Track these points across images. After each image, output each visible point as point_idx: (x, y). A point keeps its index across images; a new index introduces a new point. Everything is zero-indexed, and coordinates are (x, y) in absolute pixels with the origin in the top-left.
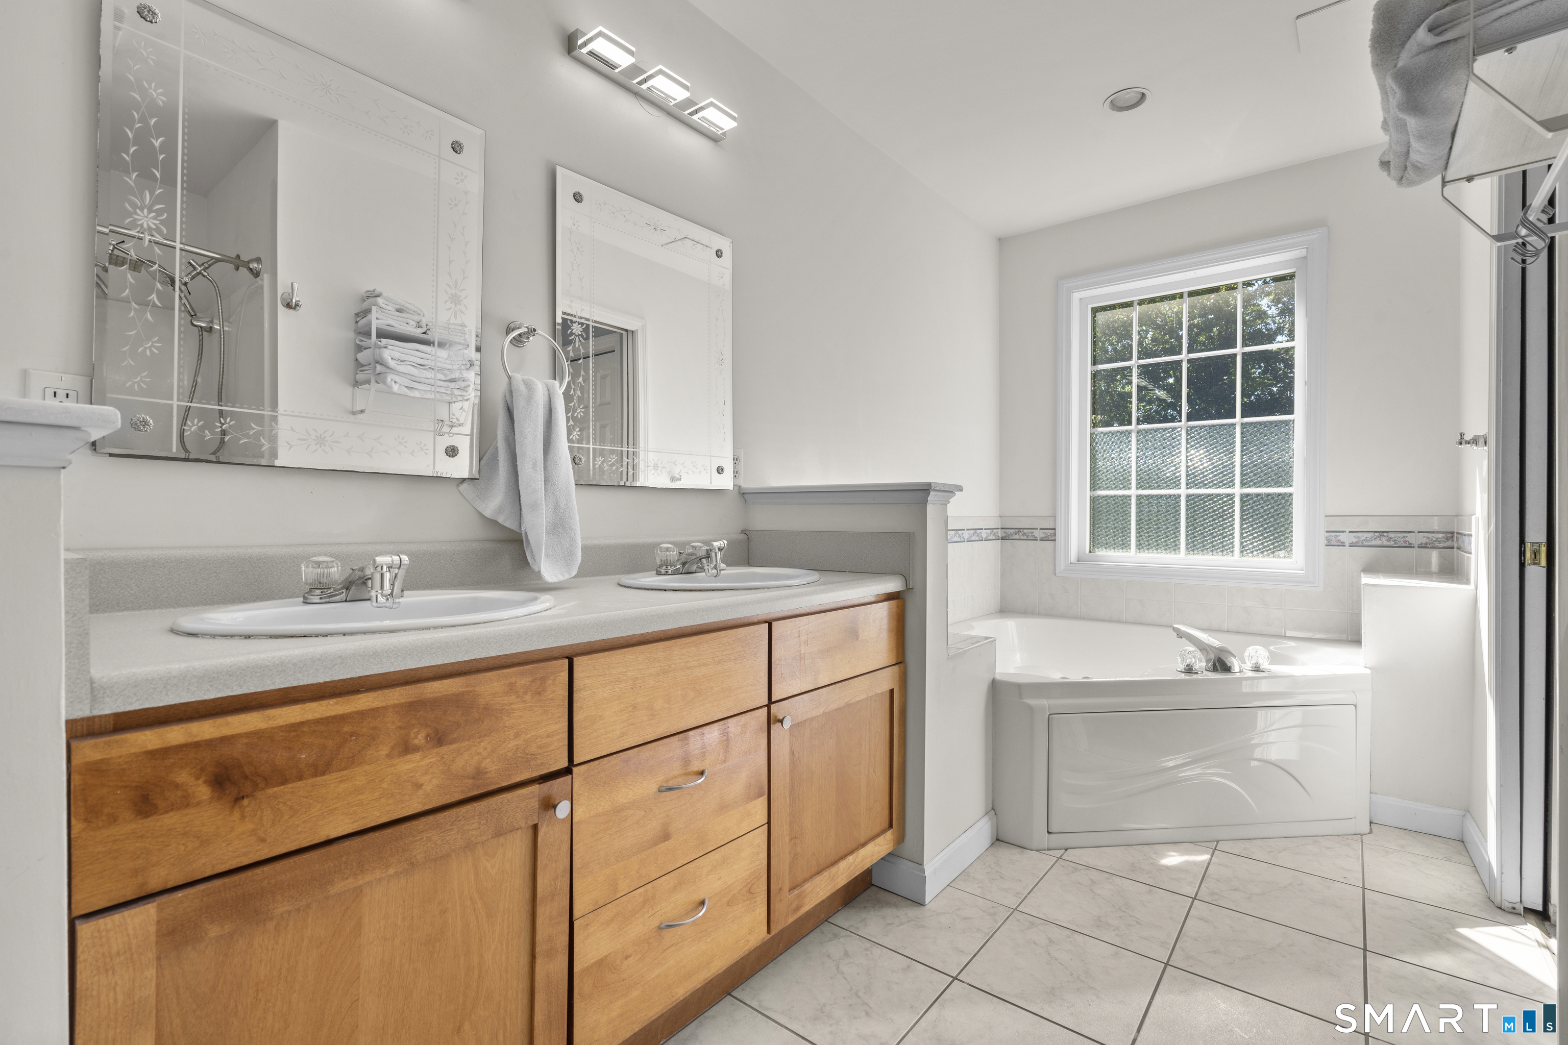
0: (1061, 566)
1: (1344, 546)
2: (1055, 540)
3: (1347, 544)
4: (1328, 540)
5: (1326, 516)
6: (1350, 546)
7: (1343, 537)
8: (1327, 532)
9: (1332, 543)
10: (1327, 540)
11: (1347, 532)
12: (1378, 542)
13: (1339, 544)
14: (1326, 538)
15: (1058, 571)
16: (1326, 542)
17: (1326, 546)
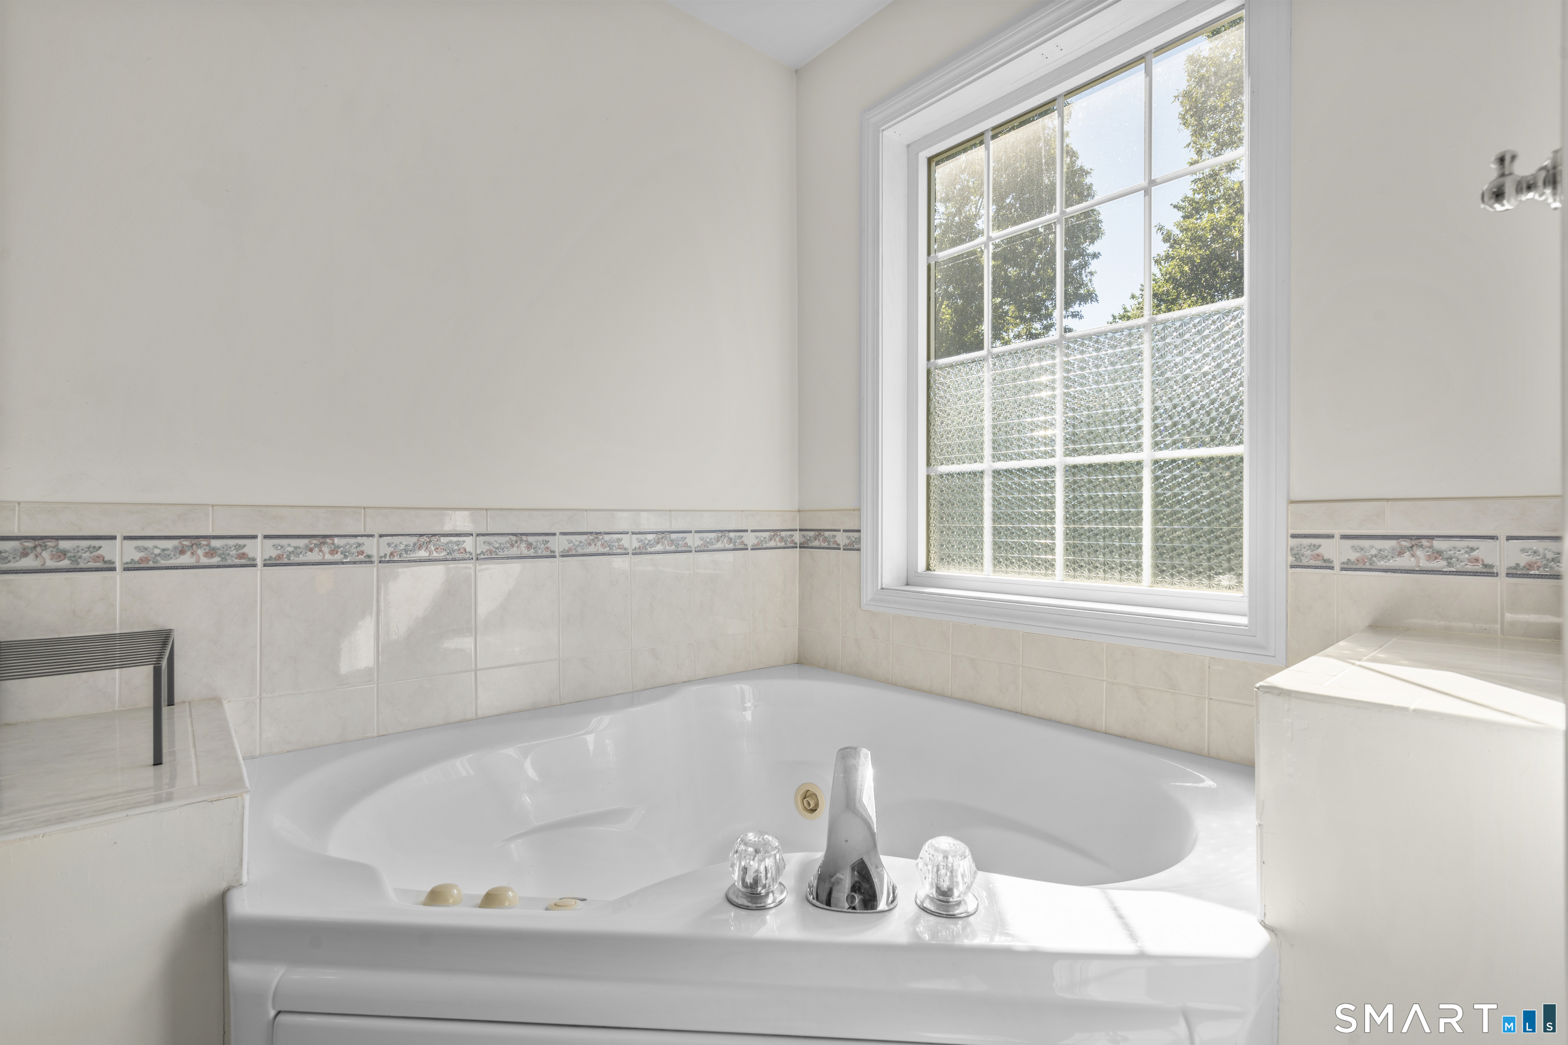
0: (868, 593)
1: (1332, 568)
2: (859, 550)
3: (1337, 566)
4: (1297, 555)
5: (1292, 502)
6: (1342, 569)
7: (1328, 549)
8: (1294, 536)
9: (1305, 562)
10: (1294, 555)
11: (1337, 537)
12: (1407, 561)
13: (1319, 563)
14: (1292, 549)
15: (864, 601)
16: (1291, 559)
17: (1292, 567)
